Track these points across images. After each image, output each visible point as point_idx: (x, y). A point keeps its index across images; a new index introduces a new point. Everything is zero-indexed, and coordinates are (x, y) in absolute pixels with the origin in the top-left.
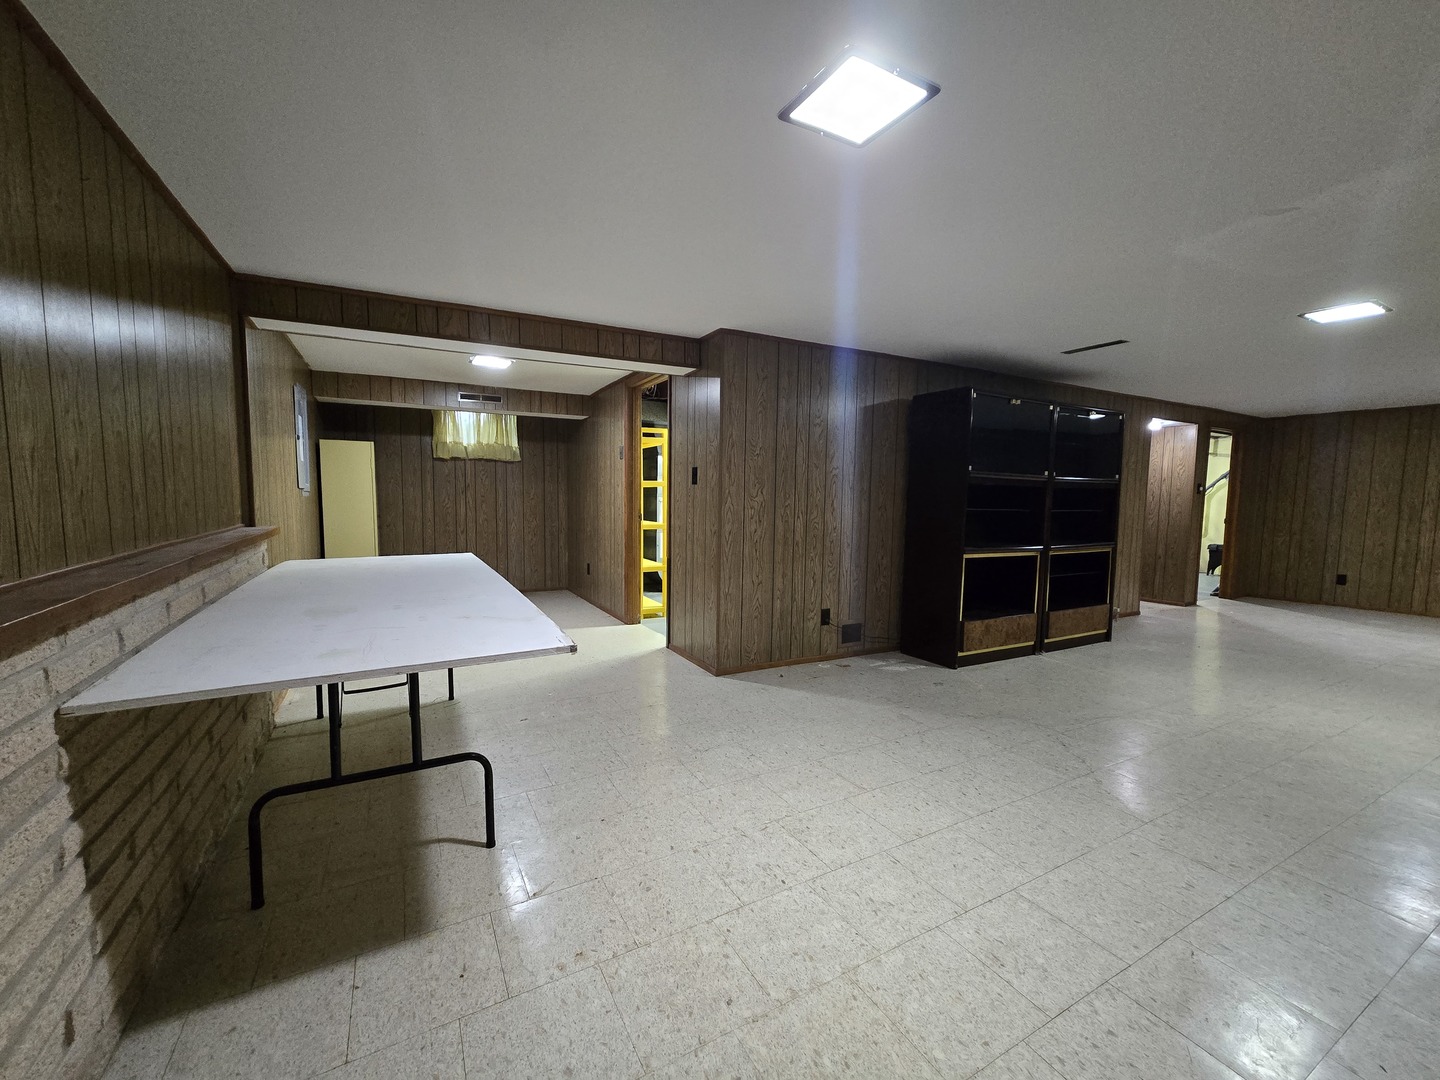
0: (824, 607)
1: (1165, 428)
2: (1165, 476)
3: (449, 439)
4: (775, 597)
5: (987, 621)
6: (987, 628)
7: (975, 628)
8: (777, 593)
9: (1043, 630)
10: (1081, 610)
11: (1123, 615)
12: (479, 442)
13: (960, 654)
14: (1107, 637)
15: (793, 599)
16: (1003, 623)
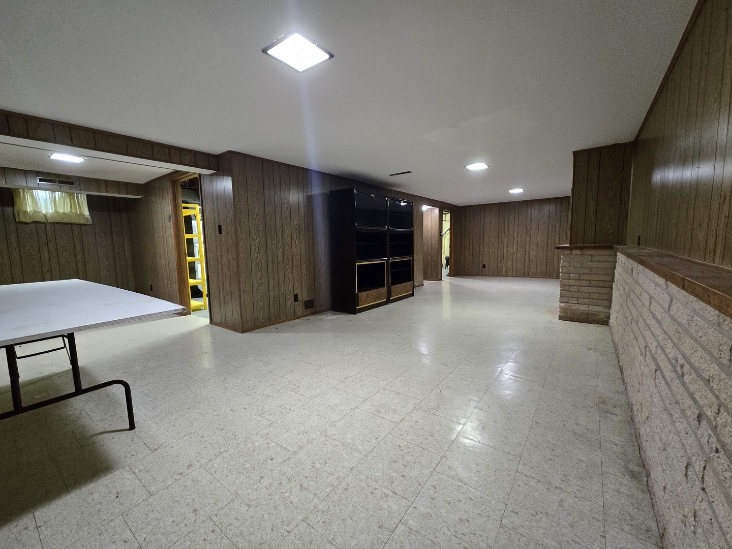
0: (295, 293)
1: (428, 209)
2: (429, 229)
3: (29, 209)
4: (270, 290)
5: (367, 292)
6: (368, 295)
7: (363, 295)
8: (271, 288)
9: (389, 294)
10: (403, 284)
11: (418, 286)
12: (56, 211)
13: (357, 308)
14: (412, 295)
15: (279, 290)
16: (374, 292)
